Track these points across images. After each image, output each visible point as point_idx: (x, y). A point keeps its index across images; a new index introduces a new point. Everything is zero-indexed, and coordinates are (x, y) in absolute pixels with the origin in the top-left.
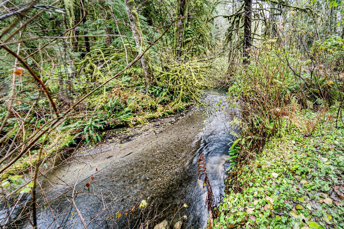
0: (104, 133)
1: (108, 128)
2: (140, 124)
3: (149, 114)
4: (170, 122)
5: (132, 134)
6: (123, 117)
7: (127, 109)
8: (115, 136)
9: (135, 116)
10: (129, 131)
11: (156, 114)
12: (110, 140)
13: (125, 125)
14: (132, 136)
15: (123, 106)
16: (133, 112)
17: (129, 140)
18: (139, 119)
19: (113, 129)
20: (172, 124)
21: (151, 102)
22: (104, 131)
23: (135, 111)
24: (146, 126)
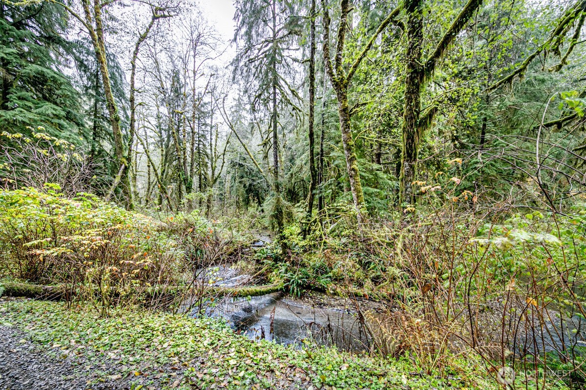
0: (304, 291)
1: (309, 287)
2: (339, 295)
3: (353, 289)
4: (375, 309)
5: (326, 302)
6: (323, 281)
7: (331, 274)
8: (311, 297)
9: (335, 284)
10: (325, 299)
11: (360, 292)
12: (306, 299)
13: (322, 290)
14: (325, 305)
15: (328, 270)
16: (336, 280)
17: (321, 308)
18: (338, 290)
19: (312, 290)
20: (377, 312)
21: (359, 274)
22: (304, 288)
23: (338, 279)
24: (344, 301)
